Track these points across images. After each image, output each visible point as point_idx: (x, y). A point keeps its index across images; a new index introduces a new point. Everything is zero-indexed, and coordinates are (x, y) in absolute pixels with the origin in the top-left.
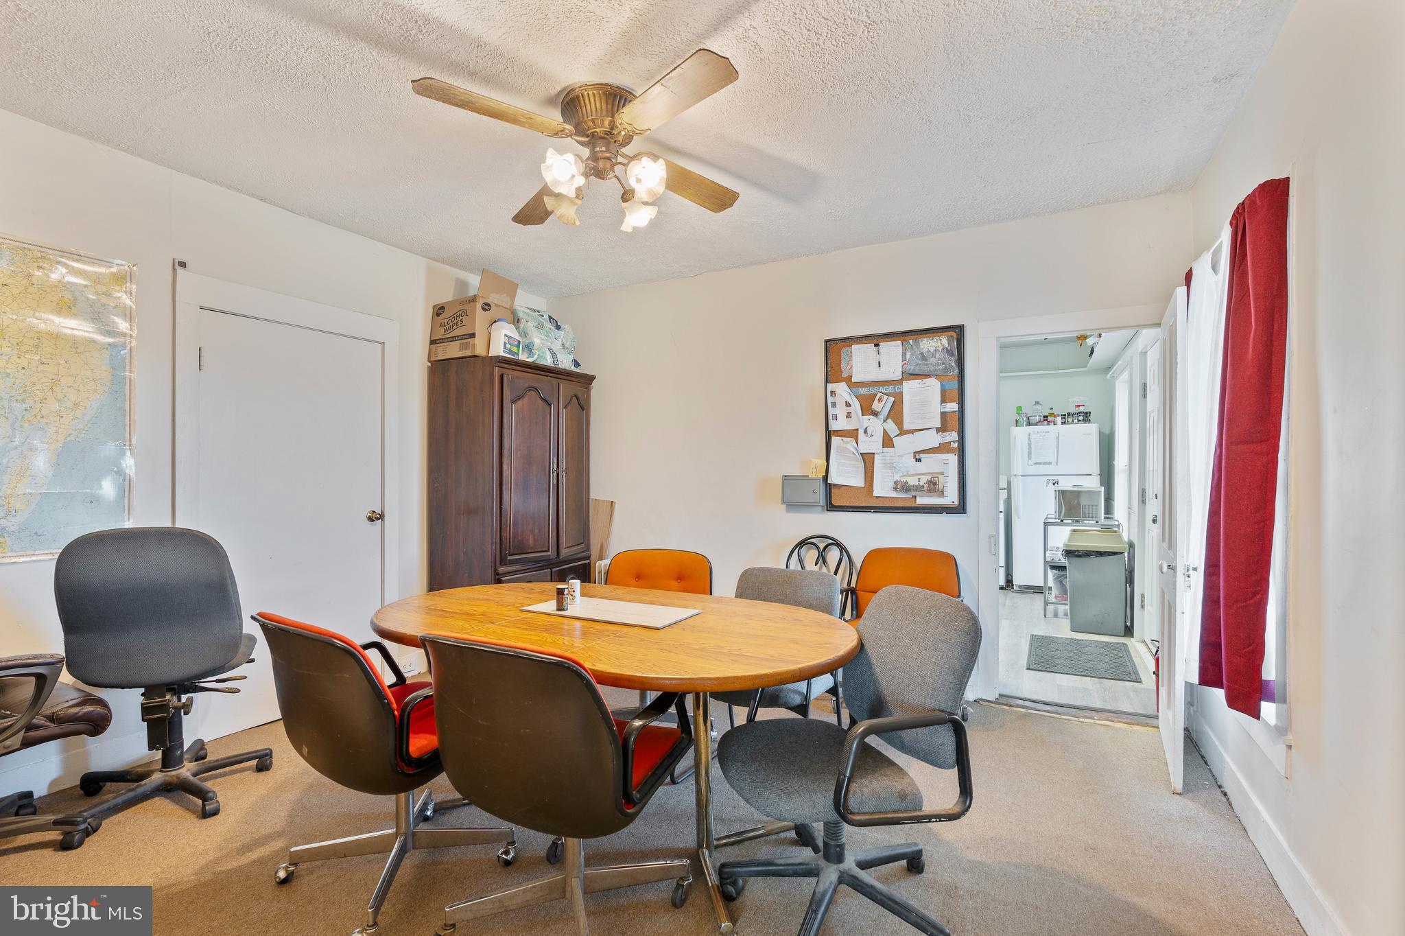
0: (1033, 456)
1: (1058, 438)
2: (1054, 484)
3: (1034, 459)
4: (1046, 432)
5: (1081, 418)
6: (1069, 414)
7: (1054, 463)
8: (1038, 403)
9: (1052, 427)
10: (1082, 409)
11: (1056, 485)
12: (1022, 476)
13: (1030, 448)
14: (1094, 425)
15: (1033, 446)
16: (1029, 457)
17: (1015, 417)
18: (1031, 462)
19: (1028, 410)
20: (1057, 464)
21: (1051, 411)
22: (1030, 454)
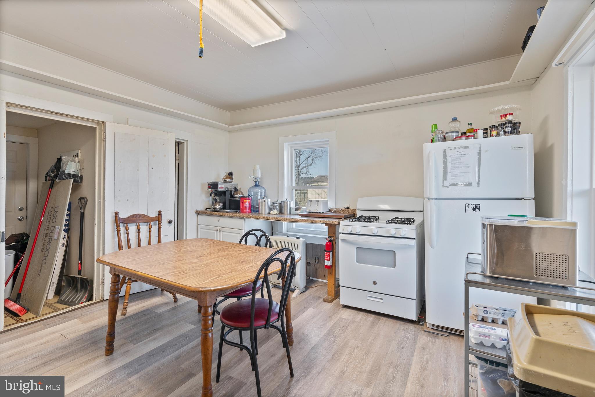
0: (449, 175)
1: (479, 154)
2: (474, 210)
3: (450, 180)
4: (465, 148)
5: (508, 129)
6: (492, 127)
7: (475, 184)
8: (455, 120)
9: (471, 141)
10: (509, 118)
11: (477, 210)
12: (436, 199)
13: (445, 163)
14: (526, 136)
15: (449, 165)
16: (445, 177)
17: (430, 135)
18: (447, 183)
19: (445, 126)
20: (478, 185)
21: (470, 127)
22: (445, 173)
